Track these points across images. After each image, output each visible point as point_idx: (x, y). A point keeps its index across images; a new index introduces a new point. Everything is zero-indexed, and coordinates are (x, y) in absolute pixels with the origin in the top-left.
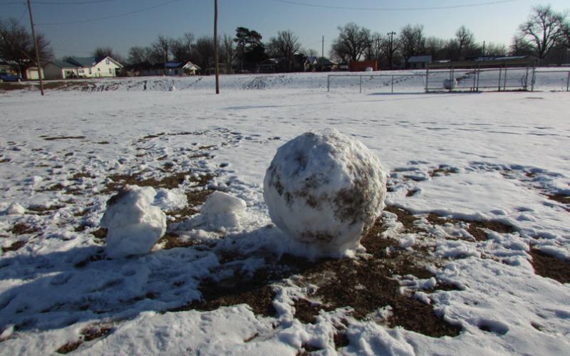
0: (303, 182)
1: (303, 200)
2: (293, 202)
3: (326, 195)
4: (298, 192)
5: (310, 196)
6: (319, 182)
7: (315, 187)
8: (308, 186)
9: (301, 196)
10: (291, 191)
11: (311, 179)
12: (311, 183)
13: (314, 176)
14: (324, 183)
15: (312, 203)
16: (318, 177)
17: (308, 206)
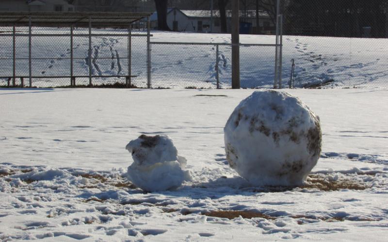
0: (287, 123)
1: (288, 137)
2: (279, 139)
3: (303, 132)
4: (284, 131)
5: (293, 133)
6: (298, 123)
7: (297, 126)
8: (291, 126)
9: (286, 133)
10: (277, 131)
11: (292, 121)
12: (293, 124)
13: (294, 118)
14: (301, 123)
15: (294, 139)
16: (297, 119)
17: (291, 141)
